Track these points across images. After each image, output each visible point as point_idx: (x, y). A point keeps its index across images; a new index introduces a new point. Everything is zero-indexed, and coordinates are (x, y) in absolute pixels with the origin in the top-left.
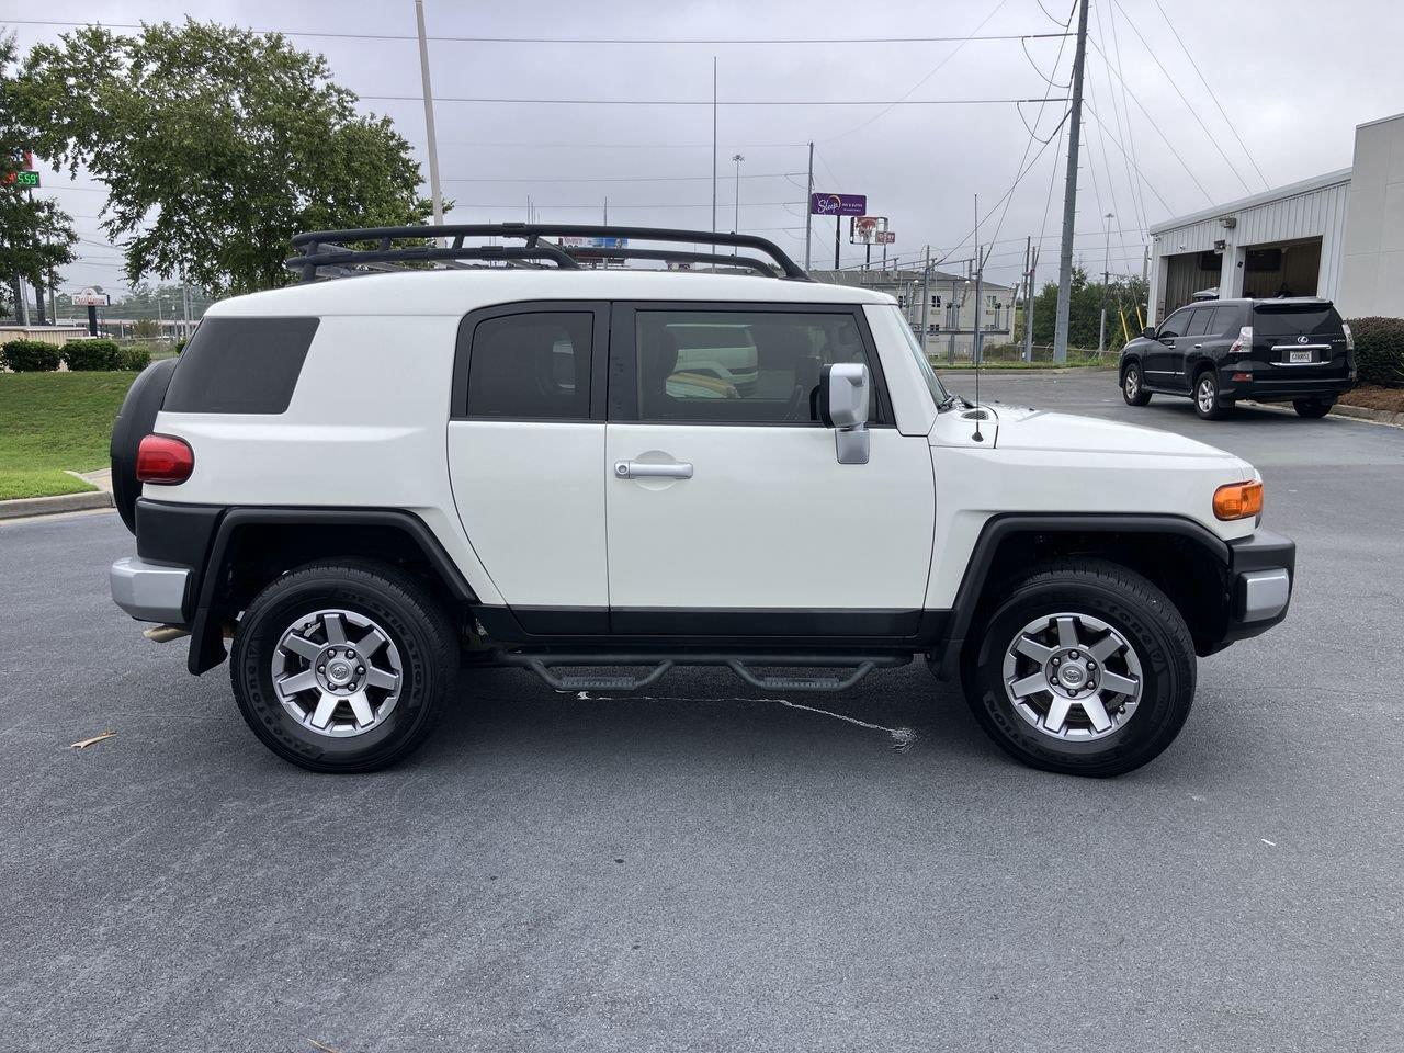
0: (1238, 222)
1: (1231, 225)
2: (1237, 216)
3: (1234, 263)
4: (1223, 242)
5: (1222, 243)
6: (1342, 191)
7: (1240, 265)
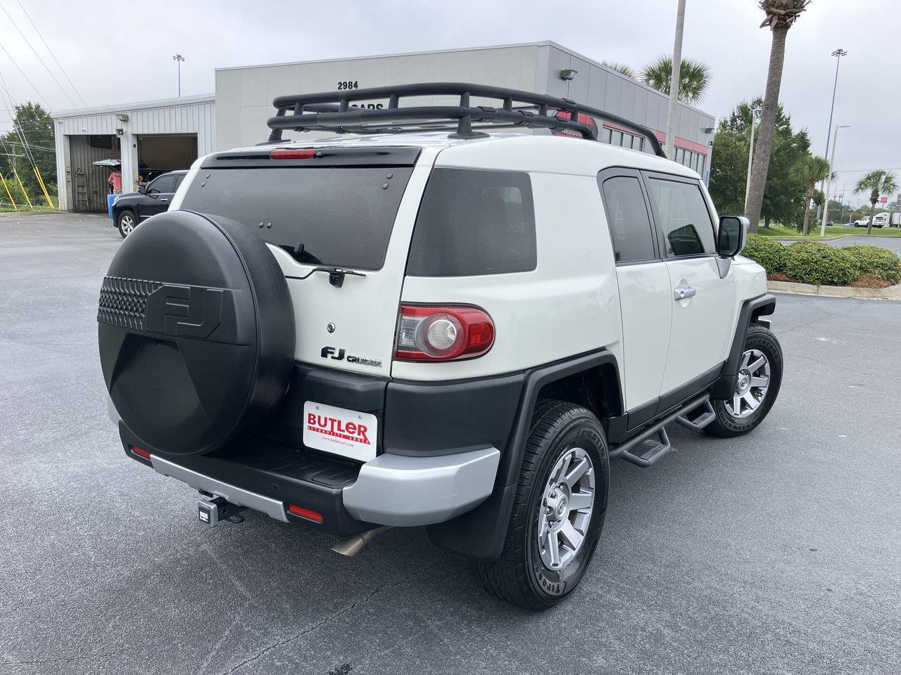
0: (130, 118)
1: (125, 119)
2: (129, 114)
3: (131, 146)
4: (122, 130)
5: (120, 131)
6: (208, 107)
7: (134, 146)
